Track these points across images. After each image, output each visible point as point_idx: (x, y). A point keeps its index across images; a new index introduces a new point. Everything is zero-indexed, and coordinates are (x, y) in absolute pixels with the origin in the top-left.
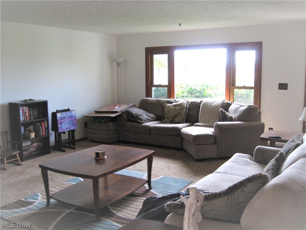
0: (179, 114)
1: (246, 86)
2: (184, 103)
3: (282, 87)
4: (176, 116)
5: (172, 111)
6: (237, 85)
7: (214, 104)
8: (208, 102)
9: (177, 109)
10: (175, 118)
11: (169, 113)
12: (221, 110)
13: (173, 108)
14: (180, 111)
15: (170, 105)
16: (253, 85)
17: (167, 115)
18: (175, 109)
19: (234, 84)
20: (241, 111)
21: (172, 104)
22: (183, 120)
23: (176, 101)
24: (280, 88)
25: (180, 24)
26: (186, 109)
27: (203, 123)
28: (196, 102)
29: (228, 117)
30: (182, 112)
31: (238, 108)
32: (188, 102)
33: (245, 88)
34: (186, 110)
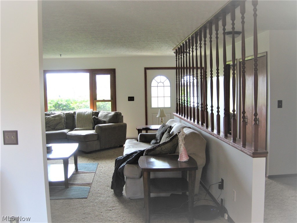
0: (59, 123)
1: (105, 99)
2: (61, 114)
3: (130, 99)
4: (57, 124)
5: (52, 121)
6: (98, 99)
7: (86, 113)
8: (81, 112)
9: (57, 119)
10: (56, 126)
11: (50, 123)
12: (94, 117)
13: (52, 119)
14: (60, 120)
15: (49, 116)
16: (110, 99)
17: (48, 124)
18: (55, 119)
19: (96, 99)
20: (110, 116)
21: (50, 116)
22: (64, 127)
23: (53, 113)
24: (129, 100)
25: (61, 55)
26: (64, 118)
27: (80, 128)
28: (70, 113)
29: (102, 121)
30: (62, 121)
31: (107, 114)
32: (64, 114)
33: (104, 101)
34: (64, 120)
